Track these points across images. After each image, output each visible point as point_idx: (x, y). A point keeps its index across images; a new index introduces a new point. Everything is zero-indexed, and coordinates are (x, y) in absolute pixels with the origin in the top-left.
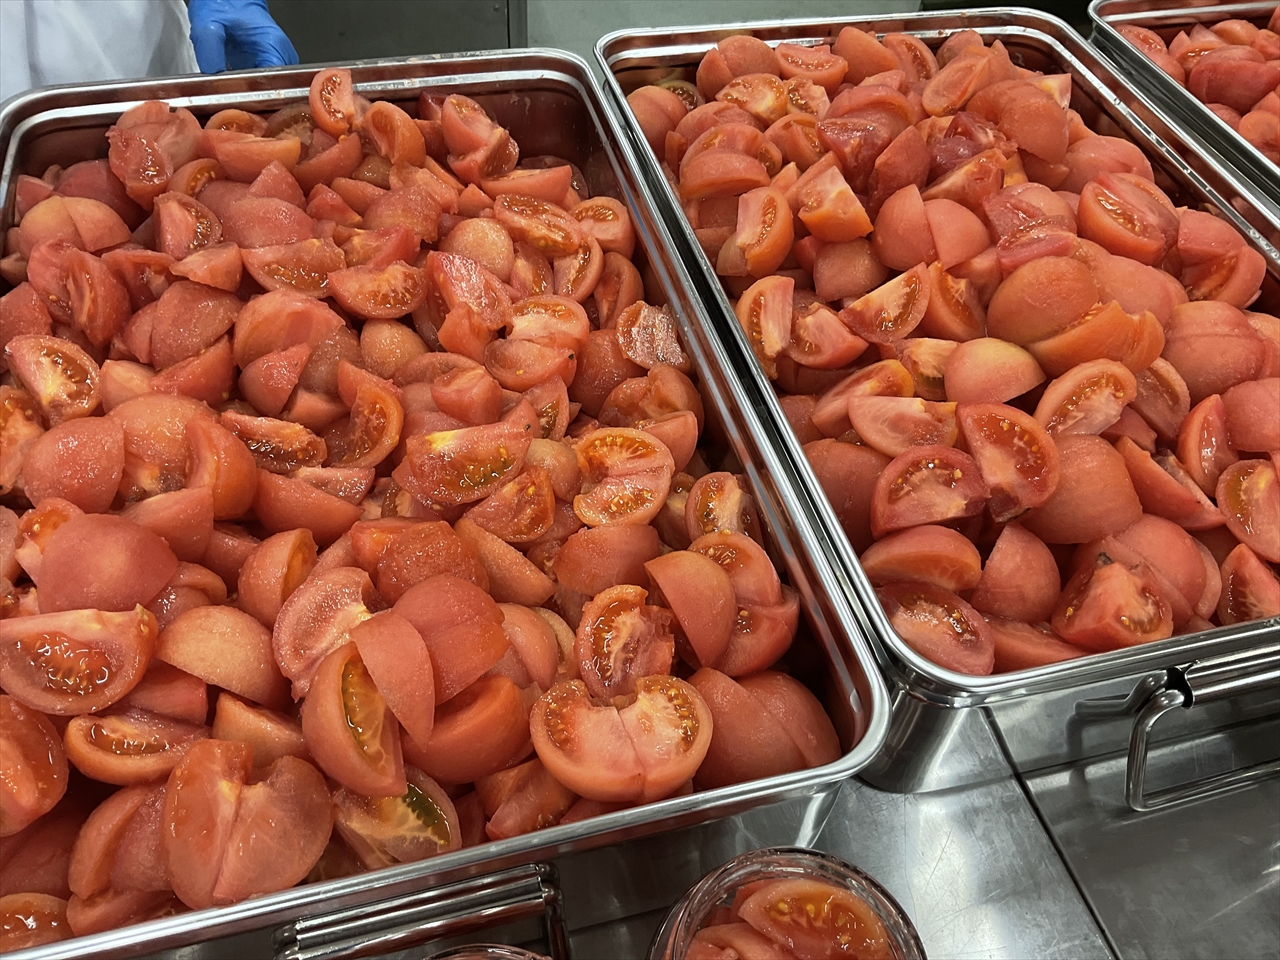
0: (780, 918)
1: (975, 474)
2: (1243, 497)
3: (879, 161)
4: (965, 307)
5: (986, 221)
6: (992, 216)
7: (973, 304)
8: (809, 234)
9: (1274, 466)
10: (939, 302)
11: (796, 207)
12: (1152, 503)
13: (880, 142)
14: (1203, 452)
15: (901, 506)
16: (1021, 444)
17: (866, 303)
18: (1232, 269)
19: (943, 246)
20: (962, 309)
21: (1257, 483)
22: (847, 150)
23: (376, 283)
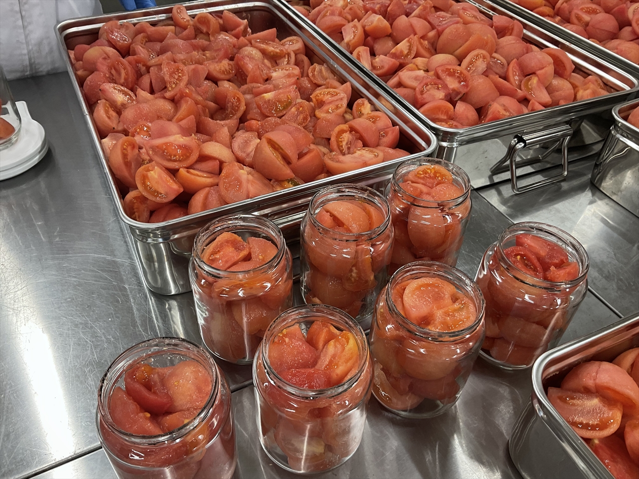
0: (420, 176)
1: (445, 86)
2: (530, 87)
3: (389, 9)
4: (429, 49)
5: (429, 22)
6: (431, 21)
7: (431, 48)
8: (369, 36)
9: (537, 76)
10: (420, 47)
11: (364, 27)
12: (502, 92)
13: (387, 5)
14: (515, 78)
15: (425, 96)
16: (458, 75)
17: (396, 49)
18: (512, 29)
19: (417, 30)
20: (428, 50)
21: (533, 82)
22: (376, 8)
23: (219, 66)
